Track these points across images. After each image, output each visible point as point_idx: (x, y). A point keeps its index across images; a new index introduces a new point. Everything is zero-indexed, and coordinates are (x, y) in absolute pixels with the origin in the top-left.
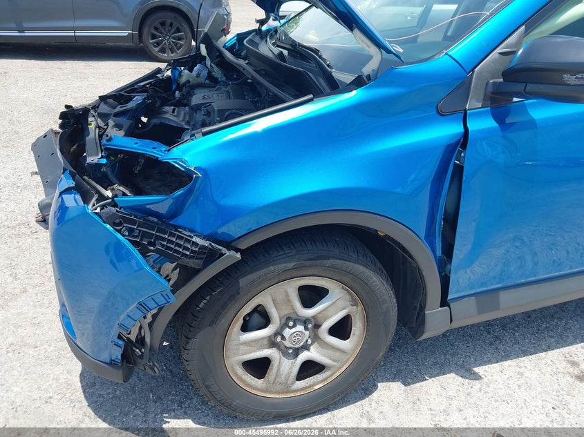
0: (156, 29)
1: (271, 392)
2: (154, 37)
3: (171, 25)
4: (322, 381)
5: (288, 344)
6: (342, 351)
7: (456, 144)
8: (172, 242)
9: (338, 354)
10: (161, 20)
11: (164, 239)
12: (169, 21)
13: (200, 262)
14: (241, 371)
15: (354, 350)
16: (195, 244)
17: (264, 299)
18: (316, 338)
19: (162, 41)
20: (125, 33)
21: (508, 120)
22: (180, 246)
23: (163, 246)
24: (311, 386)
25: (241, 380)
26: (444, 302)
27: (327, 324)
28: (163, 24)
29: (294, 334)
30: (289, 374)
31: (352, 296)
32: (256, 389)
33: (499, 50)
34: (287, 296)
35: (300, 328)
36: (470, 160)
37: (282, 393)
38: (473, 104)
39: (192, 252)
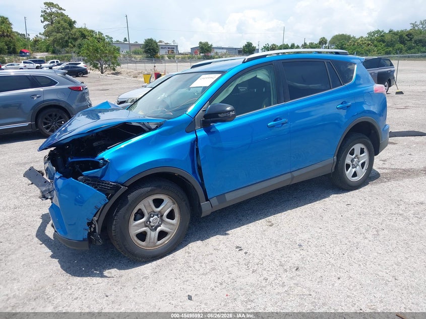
0: (46, 119)
1: (149, 247)
2: (45, 124)
3: (56, 115)
4: (168, 240)
5: (152, 224)
6: (173, 225)
7: (195, 141)
8: (103, 186)
9: (172, 226)
10: (50, 113)
11: (100, 185)
12: (54, 113)
13: (113, 191)
14: (136, 239)
15: (177, 224)
16: (111, 185)
17: (141, 206)
18: (162, 221)
19: (51, 126)
20: (26, 124)
21: (211, 131)
22: (106, 186)
23: (100, 187)
24: (164, 242)
25: (137, 242)
26: (207, 200)
27: (166, 214)
28: (50, 116)
29: (154, 220)
30: (154, 238)
31: (172, 200)
32: (143, 246)
33: (202, 110)
34: (149, 203)
35: (156, 217)
36: (201, 146)
37: (153, 247)
38: (197, 127)
39: (111, 187)
